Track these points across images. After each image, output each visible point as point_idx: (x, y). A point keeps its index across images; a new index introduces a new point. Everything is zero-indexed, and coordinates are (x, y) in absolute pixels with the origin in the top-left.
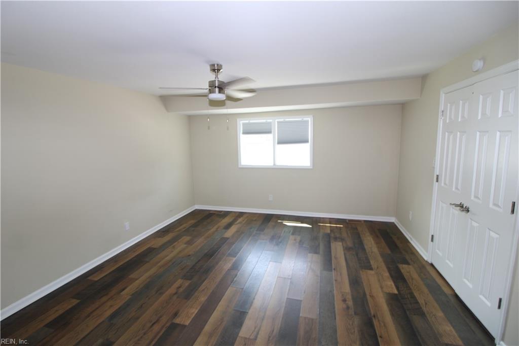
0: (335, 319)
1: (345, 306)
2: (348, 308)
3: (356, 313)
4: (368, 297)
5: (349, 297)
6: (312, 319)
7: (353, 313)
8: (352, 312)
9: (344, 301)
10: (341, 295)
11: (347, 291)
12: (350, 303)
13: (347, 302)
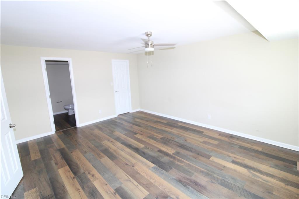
0: (92, 165)
1: (91, 173)
2: (89, 173)
3: (84, 173)
4: (80, 188)
5: (92, 179)
6: (101, 159)
7: (85, 172)
8: (87, 173)
9: (93, 176)
10: (97, 177)
11: (95, 182)
12: (89, 176)
13: (91, 176)
